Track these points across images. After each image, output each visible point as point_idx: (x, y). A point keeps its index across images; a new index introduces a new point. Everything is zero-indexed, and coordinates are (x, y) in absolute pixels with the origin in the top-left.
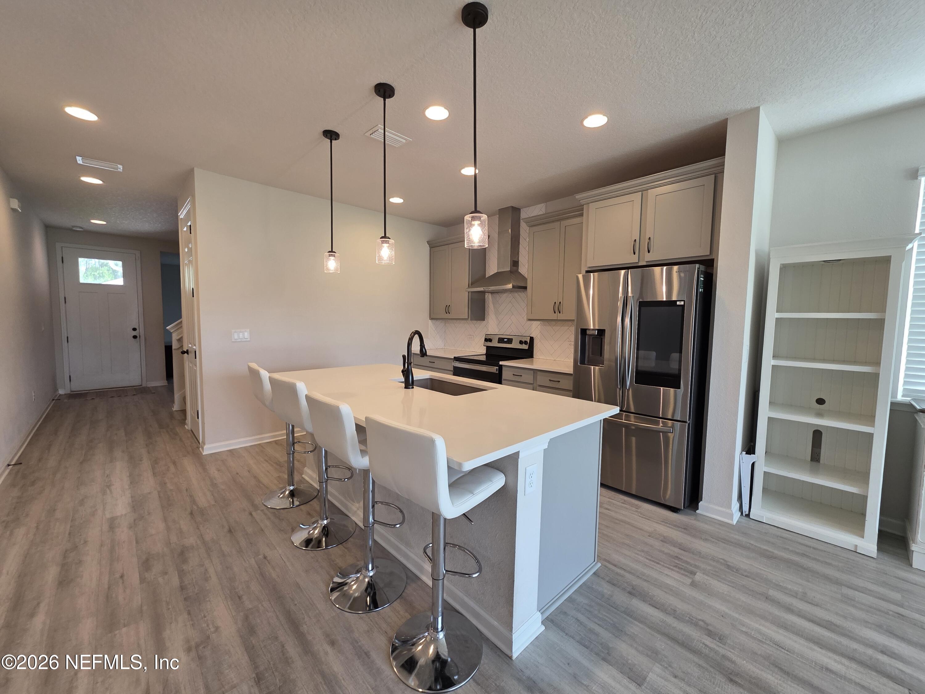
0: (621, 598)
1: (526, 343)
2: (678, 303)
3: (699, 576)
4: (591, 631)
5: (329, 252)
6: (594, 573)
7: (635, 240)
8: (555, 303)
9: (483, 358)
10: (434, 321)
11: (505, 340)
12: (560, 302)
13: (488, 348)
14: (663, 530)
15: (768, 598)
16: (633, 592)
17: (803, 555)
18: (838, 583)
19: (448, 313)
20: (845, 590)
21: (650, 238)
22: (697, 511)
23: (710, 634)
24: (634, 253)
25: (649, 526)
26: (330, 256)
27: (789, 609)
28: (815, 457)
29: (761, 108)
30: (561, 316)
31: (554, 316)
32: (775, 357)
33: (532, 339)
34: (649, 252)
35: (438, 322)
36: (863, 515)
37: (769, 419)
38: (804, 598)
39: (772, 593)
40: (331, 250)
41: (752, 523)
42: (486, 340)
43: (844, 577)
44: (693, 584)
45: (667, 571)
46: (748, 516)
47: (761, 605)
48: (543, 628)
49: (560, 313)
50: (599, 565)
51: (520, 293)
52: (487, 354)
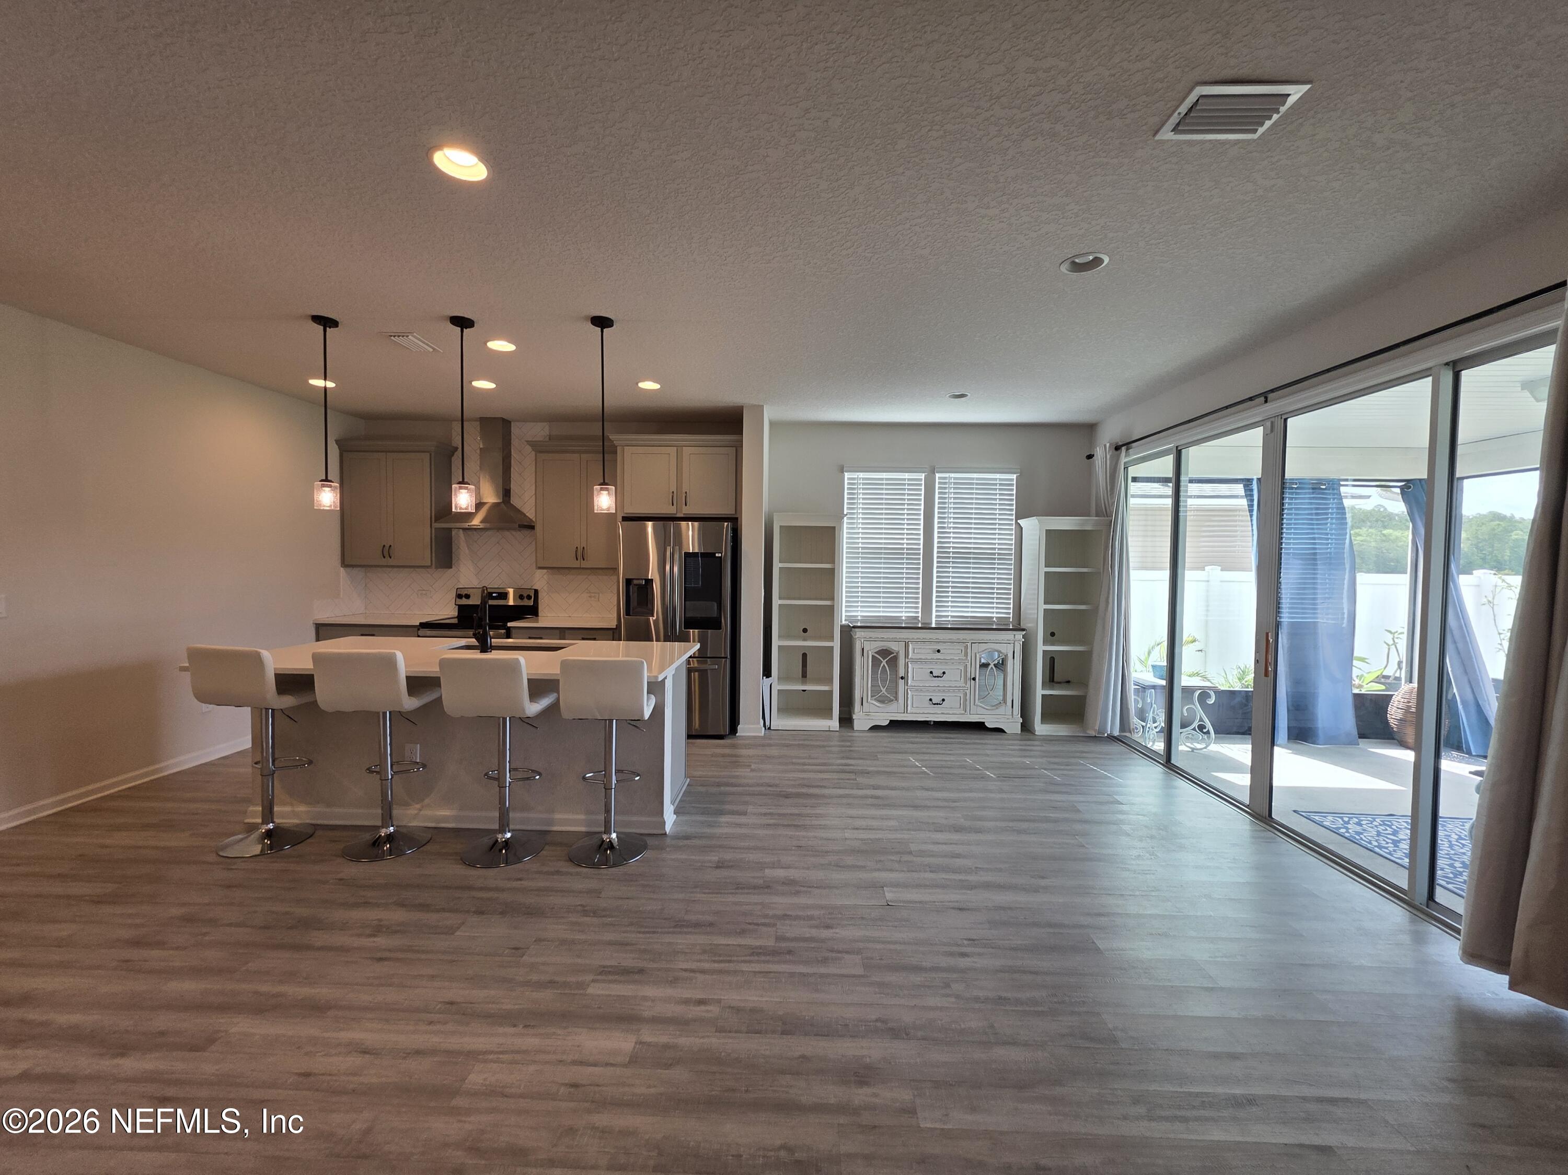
0: (714, 790)
1: (529, 597)
2: (717, 555)
3: (753, 766)
4: (705, 808)
5: (322, 481)
6: (688, 785)
7: (673, 492)
8: (577, 548)
9: (455, 621)
10: (349, 569)
11: (494, 595)
12: (584, 548)
13: (461, 608)
14: (719, 751)
15: (793, 764)
16: (719, 785)
17: (804, 740)
18: (824, 746)
19: (387, 556)
20: (827, 749)
21: (686, 493)
22: (737, 735)
23: (770, 786)
24: (673, 505)
25: (709, 752)
26: (323, 486)
27: (804, 764)
28: (804, 675)
29: (765, 406)
30: (584, 564)
31: (576, 564)
32: (780, 598)
33: (536, 592)
34: (686, 505)
35: (355, 571)
36: (831, 709)
37: (779, 646)
38: (810, 758)
39: (794, 761)
40: (324, 478)
41: (773, 732)
42: (459, 596)
43: (825, 743)
44: (752, 770)
45: (733, 770)
46: (769, 728)
47: (791, 767)
48: (675, 816)
49: (584, 560)
50: (688, 780)
51: (514, 533)
52: (459, 617)
